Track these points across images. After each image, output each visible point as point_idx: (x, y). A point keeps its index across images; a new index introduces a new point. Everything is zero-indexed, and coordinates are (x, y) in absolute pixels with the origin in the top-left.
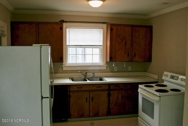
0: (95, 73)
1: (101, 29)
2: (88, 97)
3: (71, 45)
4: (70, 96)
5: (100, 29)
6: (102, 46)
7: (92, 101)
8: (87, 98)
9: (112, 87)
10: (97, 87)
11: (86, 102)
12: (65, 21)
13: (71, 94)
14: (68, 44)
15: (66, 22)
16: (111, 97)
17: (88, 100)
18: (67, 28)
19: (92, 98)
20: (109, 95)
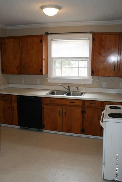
0: (79, 88)
1: (88, 40)
2: (61, 111)
3: (56, 58)
4: (44, 108)
5: (86, 39)
6: (88, 58)
7: (65, 116)
8: (59, 112)
9: (86, 104)
10: (70, 102)
11: (59, 116)
12: (49, 34)
13: (45, 106)
14: (53, 57)
15: (51, 34)
16: (85, 115)
17: (61, 114)
18: (52, 40)
19: (65, 112)
20: (83, 112)
